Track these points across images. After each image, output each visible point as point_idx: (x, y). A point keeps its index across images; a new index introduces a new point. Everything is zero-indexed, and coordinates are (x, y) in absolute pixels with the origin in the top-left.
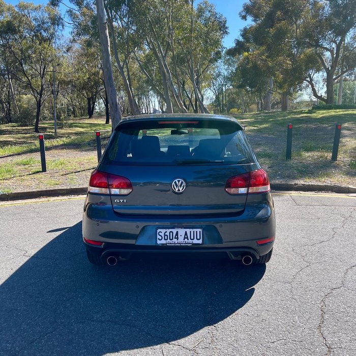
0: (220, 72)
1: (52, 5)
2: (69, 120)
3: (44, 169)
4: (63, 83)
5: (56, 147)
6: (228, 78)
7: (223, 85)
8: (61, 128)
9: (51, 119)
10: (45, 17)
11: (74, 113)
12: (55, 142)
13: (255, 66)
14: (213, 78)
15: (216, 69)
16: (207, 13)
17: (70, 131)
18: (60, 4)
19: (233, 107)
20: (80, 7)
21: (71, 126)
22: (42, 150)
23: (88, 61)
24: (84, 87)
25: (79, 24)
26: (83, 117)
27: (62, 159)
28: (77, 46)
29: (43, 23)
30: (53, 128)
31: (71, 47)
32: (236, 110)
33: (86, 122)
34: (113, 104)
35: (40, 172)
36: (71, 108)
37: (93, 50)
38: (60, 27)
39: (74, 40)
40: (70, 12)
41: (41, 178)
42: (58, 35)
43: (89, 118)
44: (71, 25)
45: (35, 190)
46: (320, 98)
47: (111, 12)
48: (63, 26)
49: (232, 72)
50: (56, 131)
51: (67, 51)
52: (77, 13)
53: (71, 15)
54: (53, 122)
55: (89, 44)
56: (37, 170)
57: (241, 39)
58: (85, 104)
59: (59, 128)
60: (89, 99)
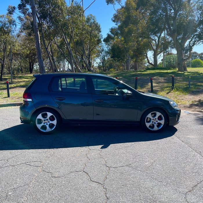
0: (103, 49)
1: (10, 13)
2: (19, 74)
3: (9, 96)
4: (15, 54)
5: (13, 88)
6: (108, 52)
7: (105, 56)
8: (15, 79)
9: (8, 74)
10: (6, 21)
11: (21, 70)
12: (12, 86)
13: (118, 47)
14: (100, 52)
15: (101, 47)
16: (92, 20)
17: (20, 80)
18: (14, 13)
19: (111, 68)
20: (25, 15)
21: (20, 77)
22: (8, 89)
23: (30, 43)
24: (27, 56)
25: (24, 24)
26: (27, 73)
27: (16, 92)
28: (23, 34)
29: (5, 24)
30: (10, 79)
31: (20, 35)
32: (113, 69)
33: (29, 76)
34: (41, 67)
35: (7, 97)
36: (20, 68)
37: (32, 37)
38: (14, 26)
39: (22, 31)
40: (19, 18)
41: (8, 99)
42: (13, 31)
43: (30, 73)
44: (20, 24)
45: (6, 104)
46: (151, 64)
47: (41, 20)
48: (16, 26)
49: (110, 49)
50: (12, 80)
51: (18, 37)
52: (23, 18)
53: (20, 19)
54: (10, 75)
55: (30, 34)
56: (5, 97)
57: (110, 33)
58: (28, 65)
59: (13, 79)
60: (30, 63)
